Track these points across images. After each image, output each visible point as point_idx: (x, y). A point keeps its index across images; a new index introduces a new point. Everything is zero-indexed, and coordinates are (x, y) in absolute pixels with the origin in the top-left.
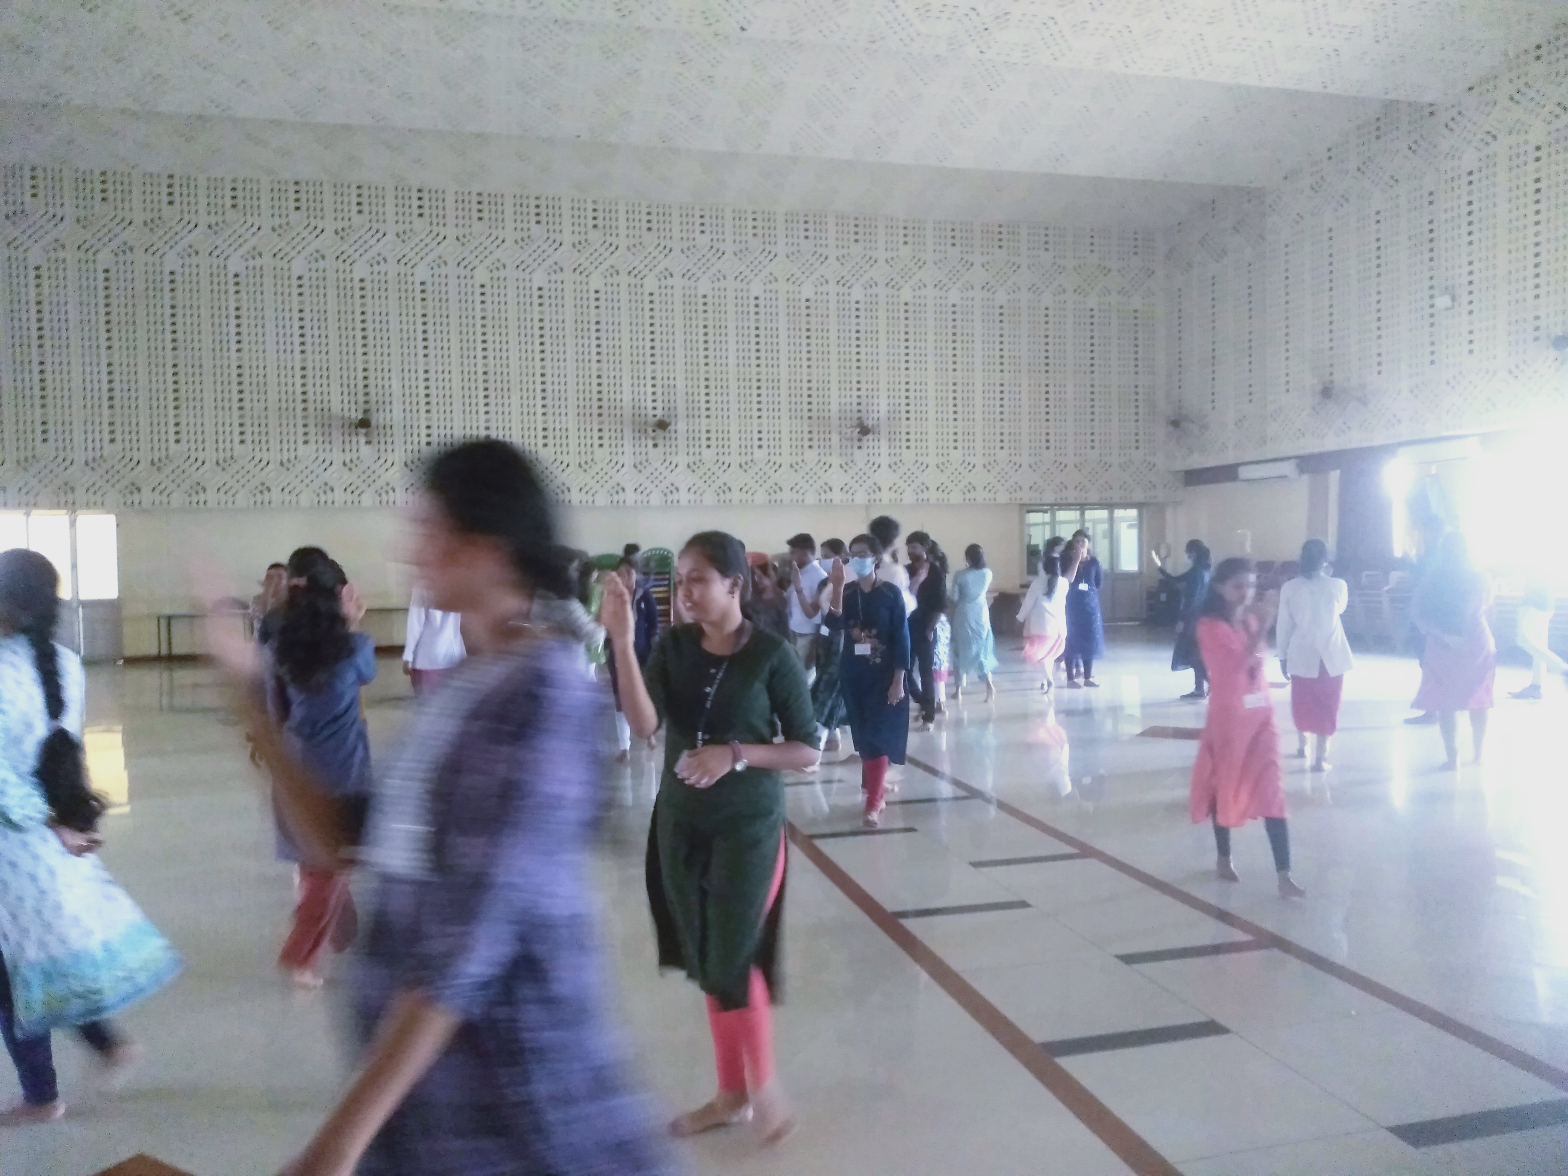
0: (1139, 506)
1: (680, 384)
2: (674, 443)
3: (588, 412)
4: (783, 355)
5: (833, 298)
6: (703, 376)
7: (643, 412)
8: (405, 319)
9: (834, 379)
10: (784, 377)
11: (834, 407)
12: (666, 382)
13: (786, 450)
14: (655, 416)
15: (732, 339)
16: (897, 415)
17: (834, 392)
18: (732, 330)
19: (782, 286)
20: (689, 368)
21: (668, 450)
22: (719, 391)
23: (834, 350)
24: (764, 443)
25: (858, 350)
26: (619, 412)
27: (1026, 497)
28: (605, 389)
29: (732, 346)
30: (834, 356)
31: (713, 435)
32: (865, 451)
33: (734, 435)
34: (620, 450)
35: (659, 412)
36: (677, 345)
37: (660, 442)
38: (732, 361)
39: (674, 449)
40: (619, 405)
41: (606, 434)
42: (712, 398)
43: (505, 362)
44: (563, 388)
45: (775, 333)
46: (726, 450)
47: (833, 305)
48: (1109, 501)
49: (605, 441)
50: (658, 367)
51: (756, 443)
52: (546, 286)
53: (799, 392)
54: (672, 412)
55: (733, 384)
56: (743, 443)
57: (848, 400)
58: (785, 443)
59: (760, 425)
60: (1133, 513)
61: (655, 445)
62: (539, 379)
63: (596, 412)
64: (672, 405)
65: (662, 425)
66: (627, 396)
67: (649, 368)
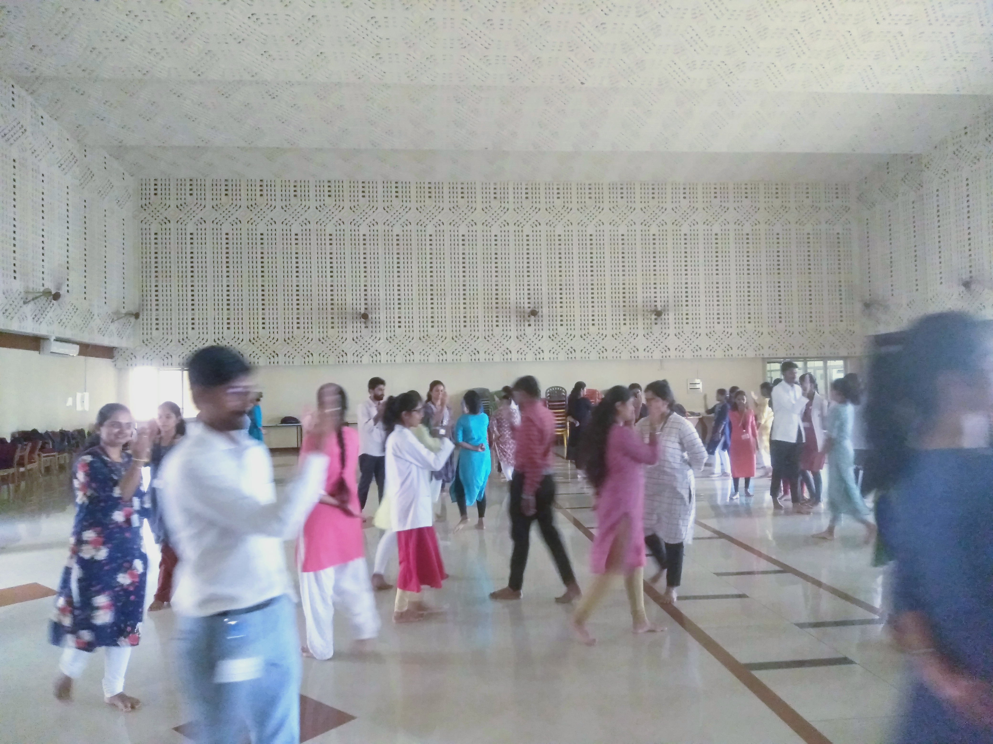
0: (844, 358)
1: (545, 289)
2: (540, 324)
3: (490, 306)
4: (607, 268)
5: (638, 233)
6: (558, 283)
7: (522, 305)
8: (387, 256)
9: (640, 282)
10: (608, 282)
11: (640, 300)
12: (536, 287)
13: (609, 326)
14: (529, 307)
15: (576, 260)
16: (680, 303)
17: (640, 290)
18: (576, 256)
19: (607, 227)
20: (550, 278)
21: (537, 327)
22: (568, 291)
23: (639, 264)
24: (596, 322)
25: (655, 264)
26: (508, 306)
27: (767, 353)
28: (500, 292)
29: (576, 265)
30: (639, 268)
31: (564, 318)
32: (659, 325)
33: (577, 318)
34: (509, 328)
35: (532, 306)
36: (543, 265)
37: (532, 323)
38: (576, 273)
39: (541, 327)
40: (508, 301)
41: (500, 319)
42: (564, 296)
43: (442, 278)
44: (475, 292)
45: (602, 256)
46: (573, 327)
47: (638, 237)
48: (823, 355)
49: (500, 324)
50: (531, 278)
51: (591, 322)
52: (467, 234)
53: (617, 291)
54: (540, 305)
55: (576, 287)
56: (583, 323)
57: (649, 295)
58: (609, 321)
59: (593, 311)
60: (840, 363)
61: (529, 325)
62: (462, 288)
63: (494, 305)
64: (540, 300)
65: (534, 313)
66: (513, 297)
67: (526, 279)
